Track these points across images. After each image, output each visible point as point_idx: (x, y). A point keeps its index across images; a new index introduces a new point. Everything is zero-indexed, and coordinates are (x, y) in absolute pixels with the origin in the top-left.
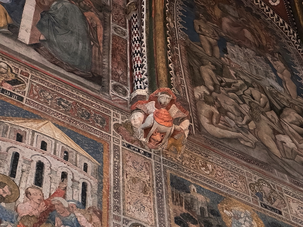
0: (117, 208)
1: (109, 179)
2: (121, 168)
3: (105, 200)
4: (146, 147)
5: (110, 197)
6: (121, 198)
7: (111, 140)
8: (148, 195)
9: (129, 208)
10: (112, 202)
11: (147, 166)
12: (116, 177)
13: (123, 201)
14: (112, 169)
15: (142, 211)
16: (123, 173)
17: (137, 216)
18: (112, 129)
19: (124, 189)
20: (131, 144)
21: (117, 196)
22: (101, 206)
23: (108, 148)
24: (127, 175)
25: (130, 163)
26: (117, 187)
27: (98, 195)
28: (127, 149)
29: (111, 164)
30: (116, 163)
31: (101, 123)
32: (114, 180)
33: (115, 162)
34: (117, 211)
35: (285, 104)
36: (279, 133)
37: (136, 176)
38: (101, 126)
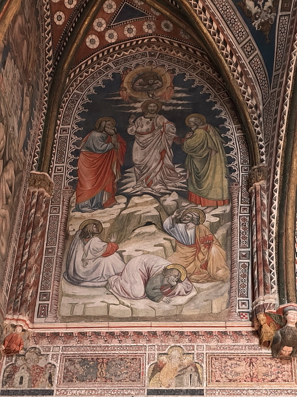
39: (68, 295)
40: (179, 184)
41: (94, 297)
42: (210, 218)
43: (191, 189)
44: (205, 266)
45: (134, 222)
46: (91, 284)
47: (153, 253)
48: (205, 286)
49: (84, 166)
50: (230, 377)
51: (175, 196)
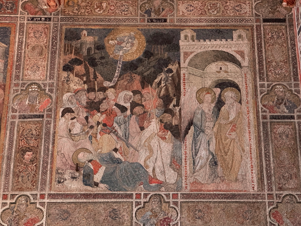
0: (17, 77)
1: (13, 56)
2: (24, 42)
3: (8, 74)
4: (48, 13)
5: (13, 71)
6: (22, 68)
7: (18, 20)
8: (44, 57)
9: (27, 73)
10: (14, 73)
11: (46, 31)
12: (19, 51)
13: (23, 69)
14: (16, 46)
15: (37, 72)
16: (25, 45)
17: (32, 78)
18: (20, 9)
19: (24, 60)
20: (34, 16)
21: (18, 67)
22: (6, 81)
23: (15, 29)
24: (28, 46)
25: (32, 35)
26: (19, 59)
27: (3, 73)
28: (31, 22)
29: (16, 42)
30: (21, 39)
31: (11, 8)
32: (18, 54)
33: (19, 39)
34: (17, 79)
37: (36, 43)
38: (11, 11)
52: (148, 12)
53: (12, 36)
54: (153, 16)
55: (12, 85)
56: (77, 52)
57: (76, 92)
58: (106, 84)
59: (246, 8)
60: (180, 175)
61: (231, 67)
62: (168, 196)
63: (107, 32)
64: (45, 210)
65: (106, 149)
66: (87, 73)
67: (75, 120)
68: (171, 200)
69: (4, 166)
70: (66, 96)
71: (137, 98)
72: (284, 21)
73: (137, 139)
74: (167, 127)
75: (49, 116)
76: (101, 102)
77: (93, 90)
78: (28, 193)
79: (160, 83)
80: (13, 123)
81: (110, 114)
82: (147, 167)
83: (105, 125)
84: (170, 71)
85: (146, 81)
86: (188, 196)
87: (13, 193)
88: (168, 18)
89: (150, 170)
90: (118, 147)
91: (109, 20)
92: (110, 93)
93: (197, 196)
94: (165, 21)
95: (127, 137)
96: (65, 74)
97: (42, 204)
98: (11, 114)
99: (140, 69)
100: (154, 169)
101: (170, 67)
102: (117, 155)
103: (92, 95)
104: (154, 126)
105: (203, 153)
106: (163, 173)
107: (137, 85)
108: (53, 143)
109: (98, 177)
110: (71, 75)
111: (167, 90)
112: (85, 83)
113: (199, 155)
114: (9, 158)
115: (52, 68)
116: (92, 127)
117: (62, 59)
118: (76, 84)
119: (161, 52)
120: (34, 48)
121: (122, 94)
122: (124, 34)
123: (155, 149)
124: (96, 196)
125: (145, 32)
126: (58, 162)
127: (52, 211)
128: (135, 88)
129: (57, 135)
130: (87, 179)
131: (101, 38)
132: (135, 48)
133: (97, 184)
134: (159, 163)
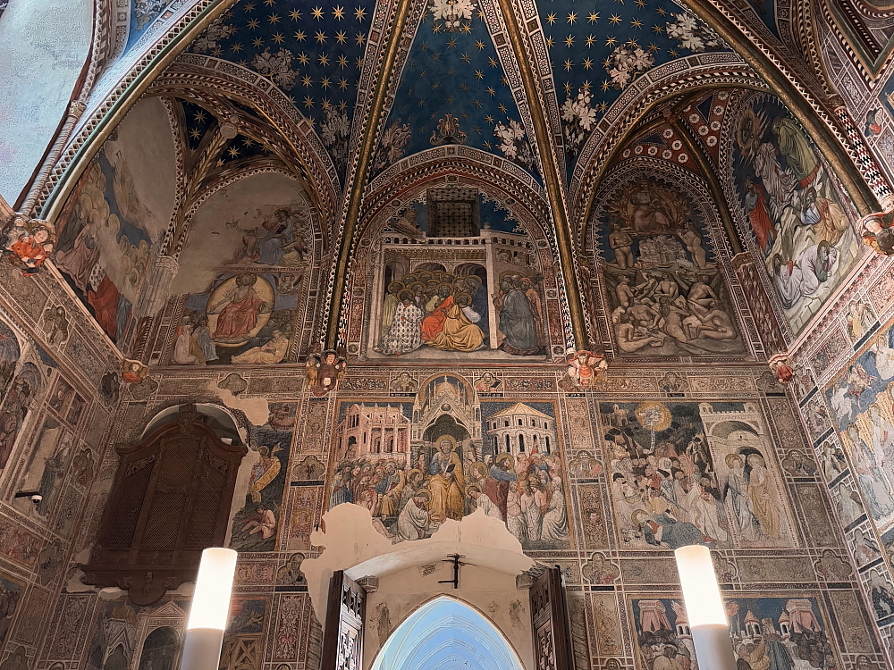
0: (568, 445)
1: (560, 427)
2: (567, 415)
3: (560, 443)
4: (581, 390)
5: (563, 440)
6: (570, 437)
7: (558, 396)
8: (586, 427)
9: (575, 443)
10: (565, 442)
11: (583, 405)
12: (565, 423)
13: (571, 439)
14: (561, 418)
15: (583, 441)
16: (568, 418)
17: (581, 446)
18: (558, 387)
19: (570, 430)
20: (571, 393)
21: (567, 437)
22: (559, 448)
23: (557, 404)
24: (571, 418)
25: (572, 409)
26: (566, 430)
27: (556, 442)
28: (569, 398)
29: (560, 415)
30: (564, 412)
31: (550, 386)
32: (564, 426)
33: (562, 412)
34: (568, 448)
35: (693, 280)
36: (686, 317)
37: (577, 416)
38: (550, 389)
39: (791, 318)
40: (793, 182)
41: (800, 308)
42: (818, 188)
43: (799, 178)
44: (834, 228)
45: (790, 235)
46: (795, 300)
47: (808, 247)
48: (841, 242)
49: (755, 226)
50: (887, 298)
51: (796, 193)
52: (667, 388)
53: (556, 409)
54: (671, 391)
55: (566, 453)
56: (614, 423)
57: (622, 459)
58: (646, 452)
59: (750, 384)
60: (729, 534)
61: (750, 435)
62: (723, 553)
63: (635, 405)
64: (619, 567)
65: (659, 511)
66: (627, 442)
67: (626, 485)
68: (727, 557)
69: (576, 526)
70: (614, 463)
71: (675, 463)
72: (783, 394)
73: (684, 500)
74: (708, 490)
75: (603, 480)
76: (645, 468)
77: (635, 457)
78: (601, 551)
79: (692, 451)
80: (573, 487)
81: (654, 478)
82: (699, 526)
83: (653, 488)
84: (698, 440)
85: (680, 449)
86: (741, 553)
87: (589, 551)
88: (685, 393)
89: (702, 529)
90: (669, 509)
91: (635, 395)
92: (651, 459)
93: (748, 553)
94: (683, 395)
95: (674, 500)
96: (608, 443)
97: (616, 561)
98: (570, 478)
99: (671, 438)
100: (705, 529)
101: (697, 436)
102: (670, 516)
103: (636, 462)
104: (696, 490)
105: (744, 513)
106: (714, 531)
107: (672, 453)
108: (612, 505)
109: (658, 536)
110: (613, 444)
111: (699, 456)
112: (627, 450)
113: (741, 515)
114: (578, 519)
115: (596, 438)
116: (642, 490)
117: (602, 430)
118: (619, 452)
119: (687, 423)
120: (576, 420)
121: (662, 461)
122: (651, 407)
123: (702, 510)
124: (660, 553)
125: (668, 406)
126: (620, 523)
127: (626, 567)
128: (672, 456)
129: (613, 498)
130: (649, 538)
131: (631, 411)
132: (662, 420)
133: (659, 543)
134: (708, 523)
